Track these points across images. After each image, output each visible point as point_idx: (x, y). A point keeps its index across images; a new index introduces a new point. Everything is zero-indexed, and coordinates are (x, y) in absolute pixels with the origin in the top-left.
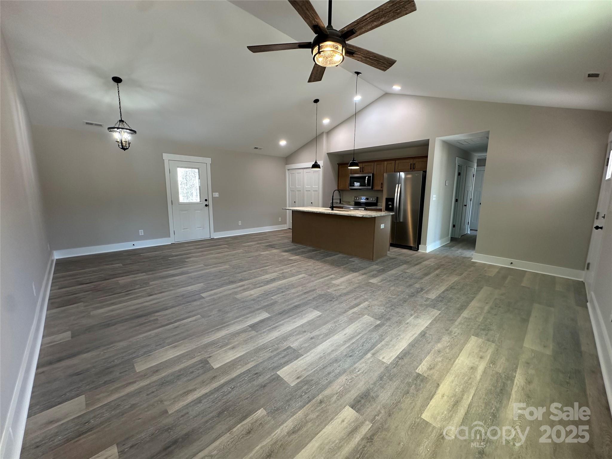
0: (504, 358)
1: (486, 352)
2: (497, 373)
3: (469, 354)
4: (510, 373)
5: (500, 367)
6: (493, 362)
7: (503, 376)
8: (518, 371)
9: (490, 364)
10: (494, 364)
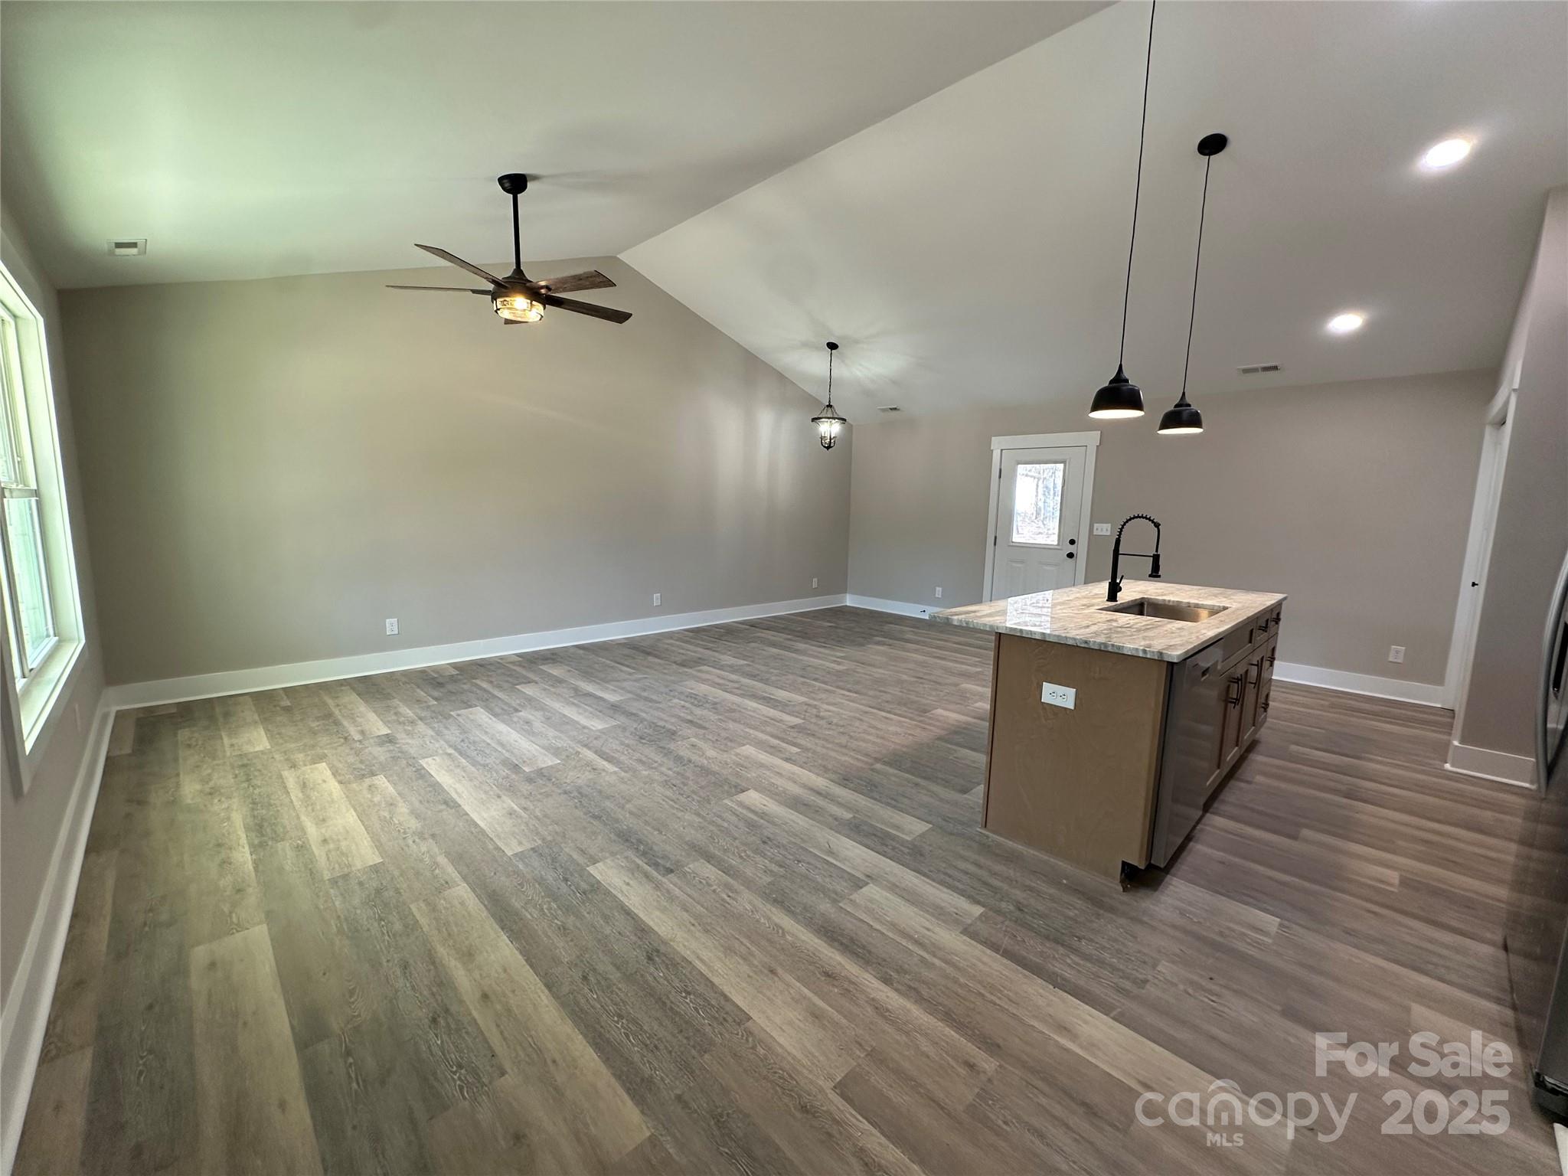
0: (287, 868)
1: (327, 855)
2: (283, 840)
3: (348, 832)
4: (262, 854)
5: (283, 850)
6: (302, 848)
7: (270, 843)
8: (250, 866)
9: (304, 843)
10: (297, 847)
